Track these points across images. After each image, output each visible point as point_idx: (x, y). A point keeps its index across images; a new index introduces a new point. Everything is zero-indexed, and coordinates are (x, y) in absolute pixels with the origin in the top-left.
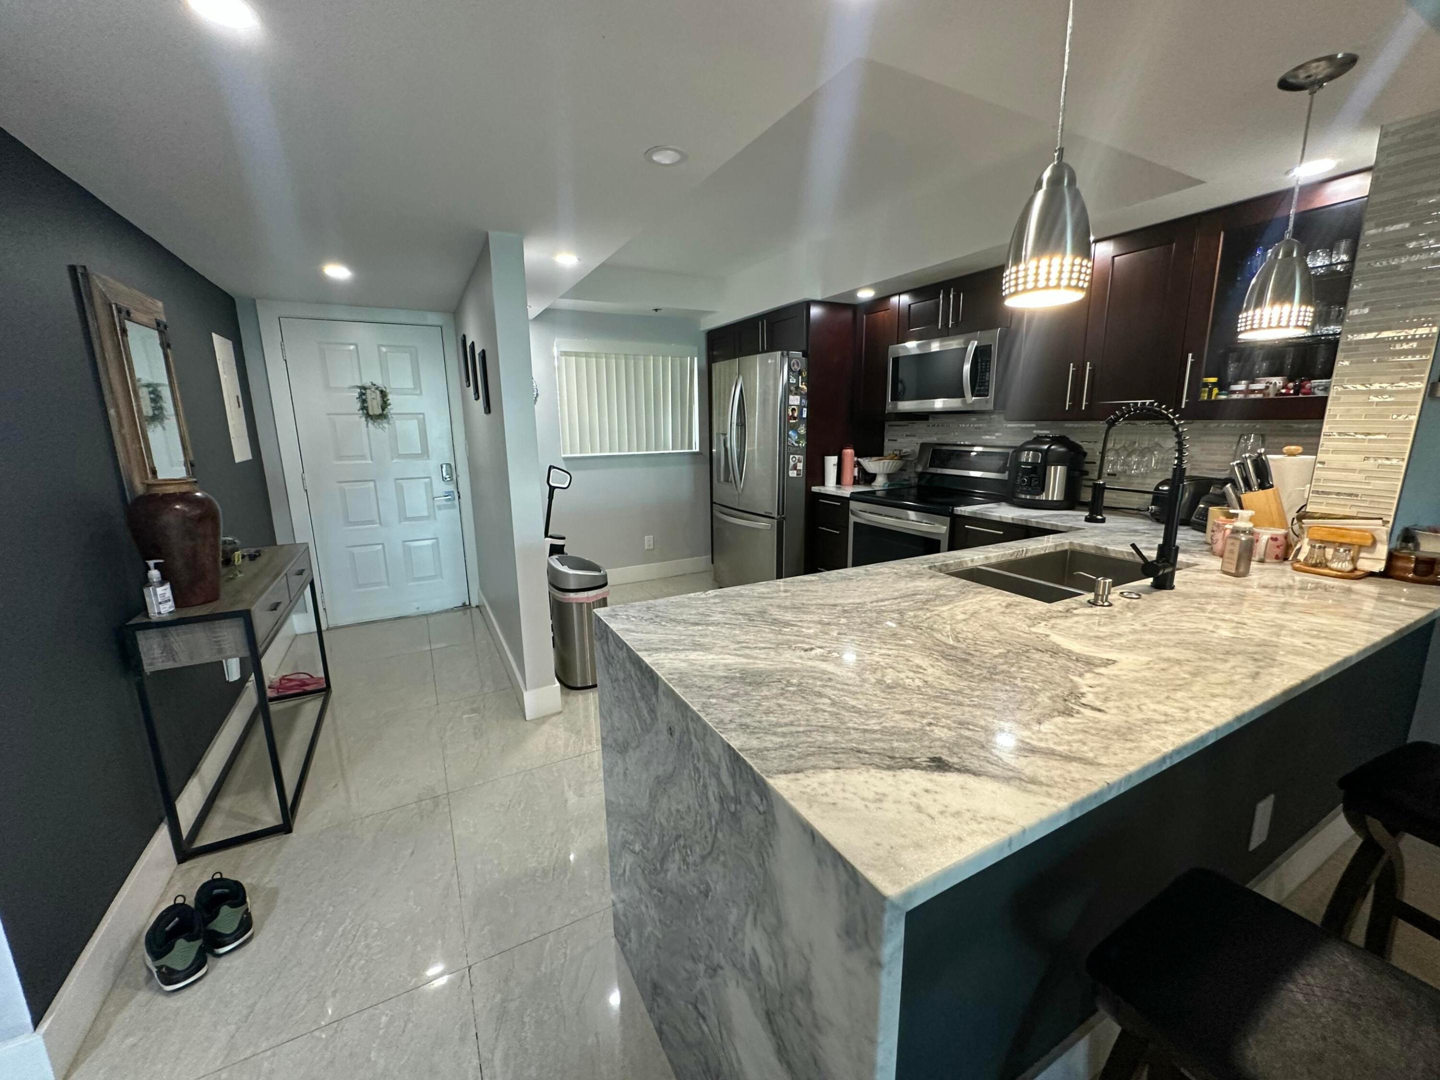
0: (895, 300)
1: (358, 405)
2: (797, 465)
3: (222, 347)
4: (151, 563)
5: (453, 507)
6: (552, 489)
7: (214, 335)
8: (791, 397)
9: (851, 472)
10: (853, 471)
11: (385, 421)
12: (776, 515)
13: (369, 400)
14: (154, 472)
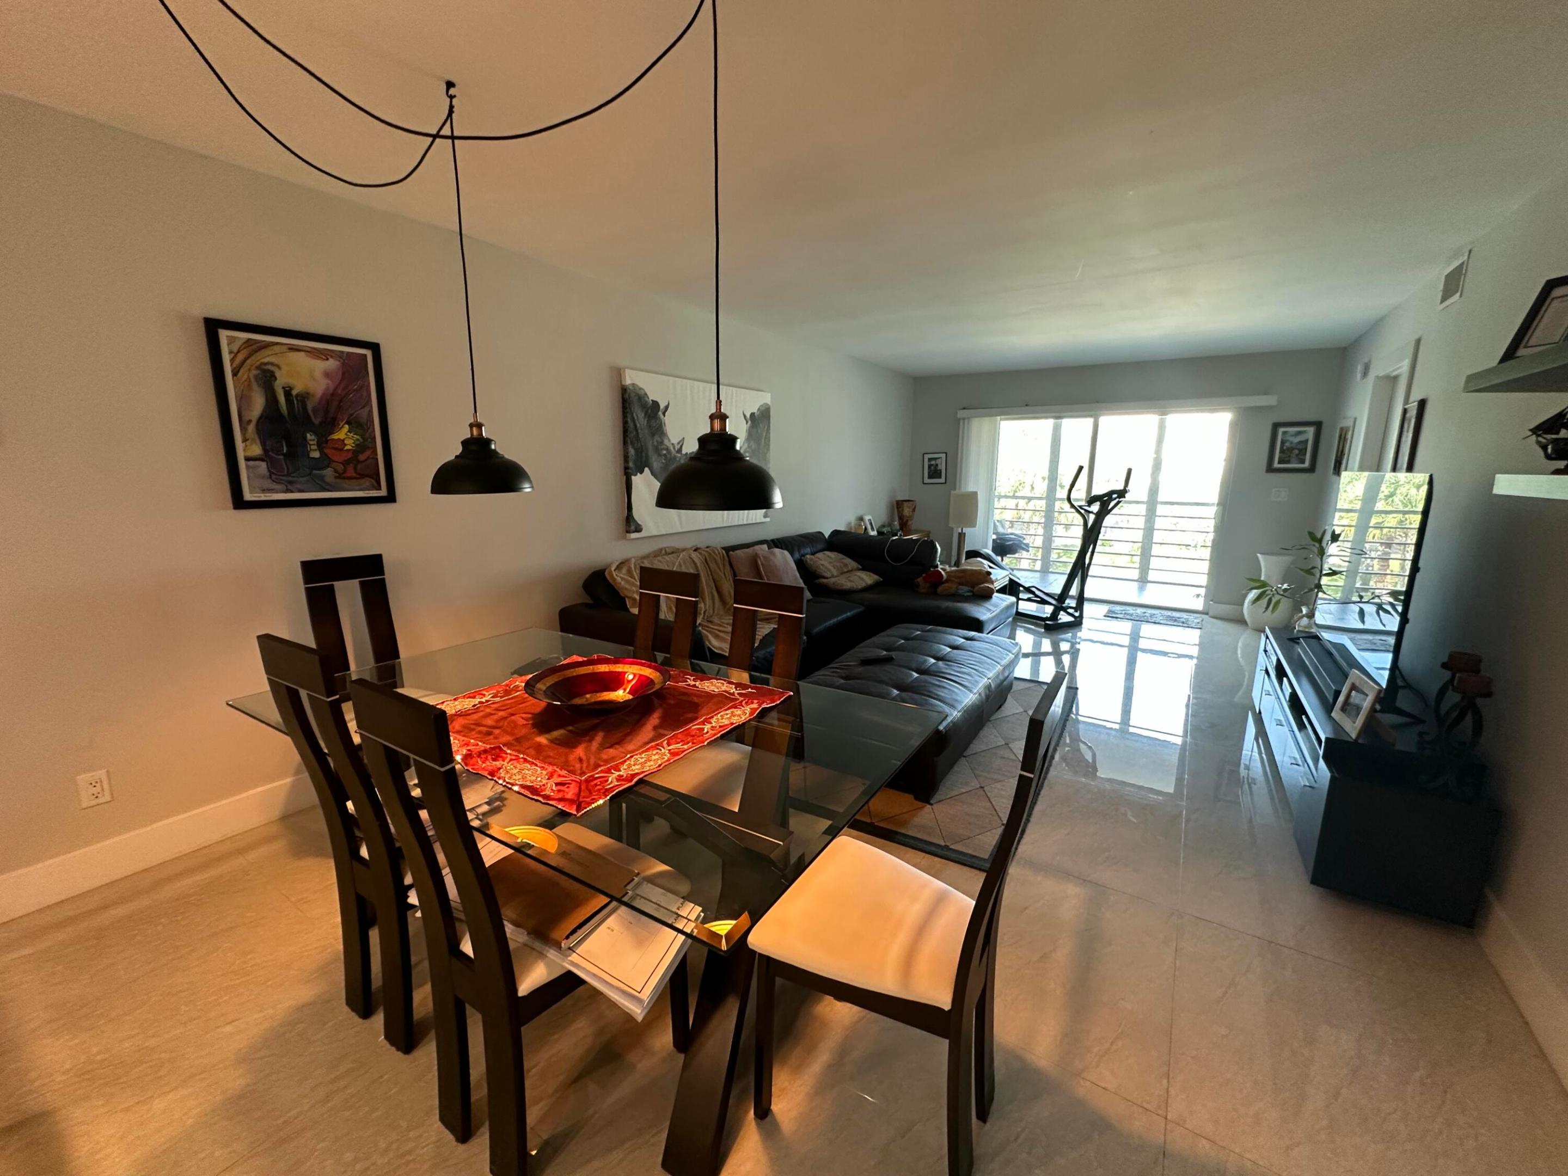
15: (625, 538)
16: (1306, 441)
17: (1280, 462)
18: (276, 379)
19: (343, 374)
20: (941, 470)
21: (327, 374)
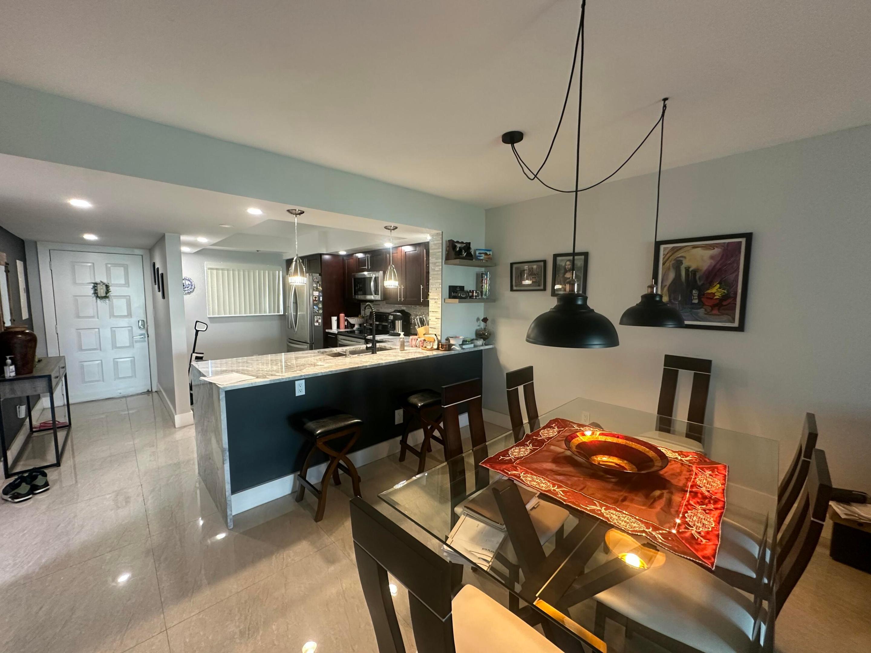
0: (357, 255)
1: (92, 291)
2: (319, 321)
3: (19, 264)
4: (8, 357)
5: (145, 341)
6: (197, 332)
7: (18, 261)
8: (314, 292)
9: (343, 324)
10: (345, 323)
11: (107, 299)
12: (309, 342)
13: (99, 290)
14: (4, 323)
18: (682, 264)
19: (723, 256)
21: (712, 257)
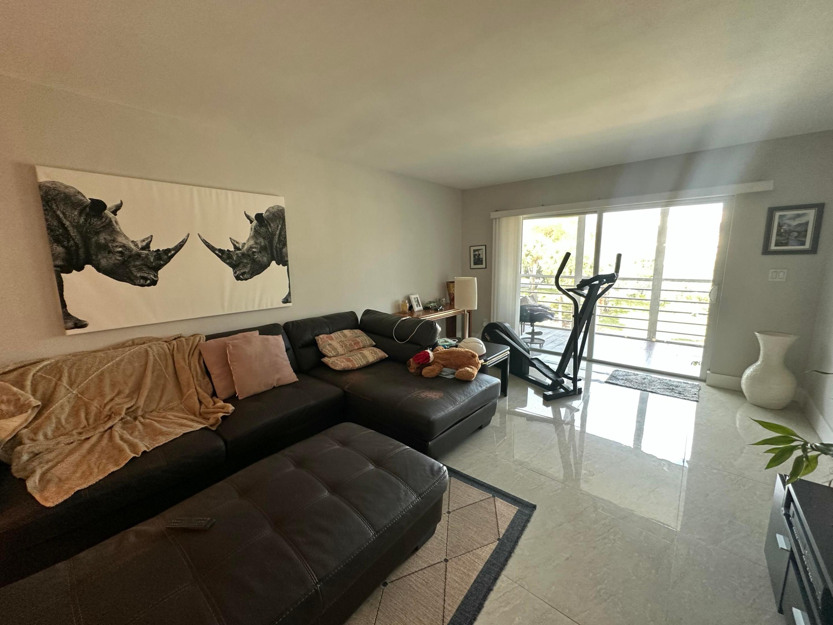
15: (64, 334)
16: (807, 223)
17: (776, 245)
20: (482, 258)
